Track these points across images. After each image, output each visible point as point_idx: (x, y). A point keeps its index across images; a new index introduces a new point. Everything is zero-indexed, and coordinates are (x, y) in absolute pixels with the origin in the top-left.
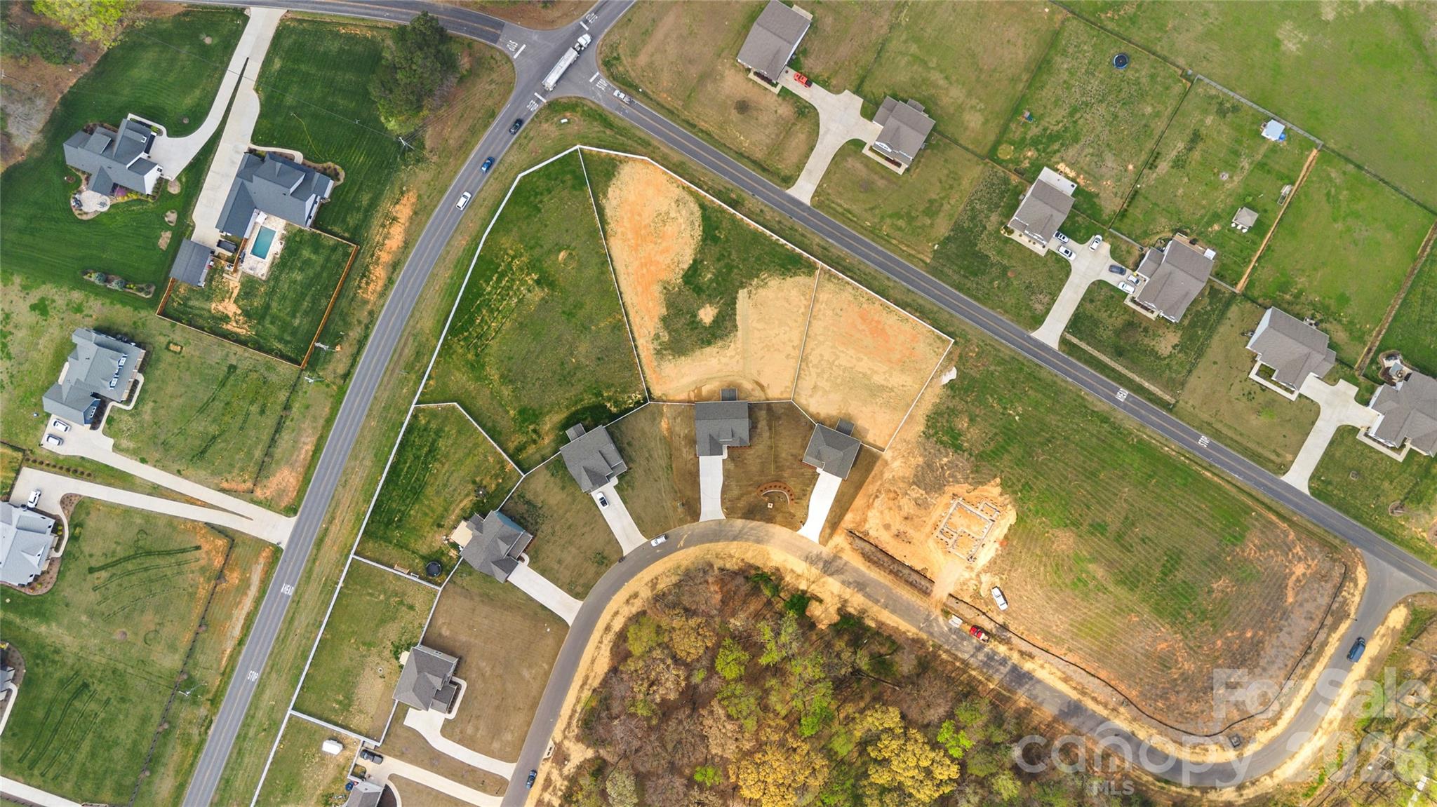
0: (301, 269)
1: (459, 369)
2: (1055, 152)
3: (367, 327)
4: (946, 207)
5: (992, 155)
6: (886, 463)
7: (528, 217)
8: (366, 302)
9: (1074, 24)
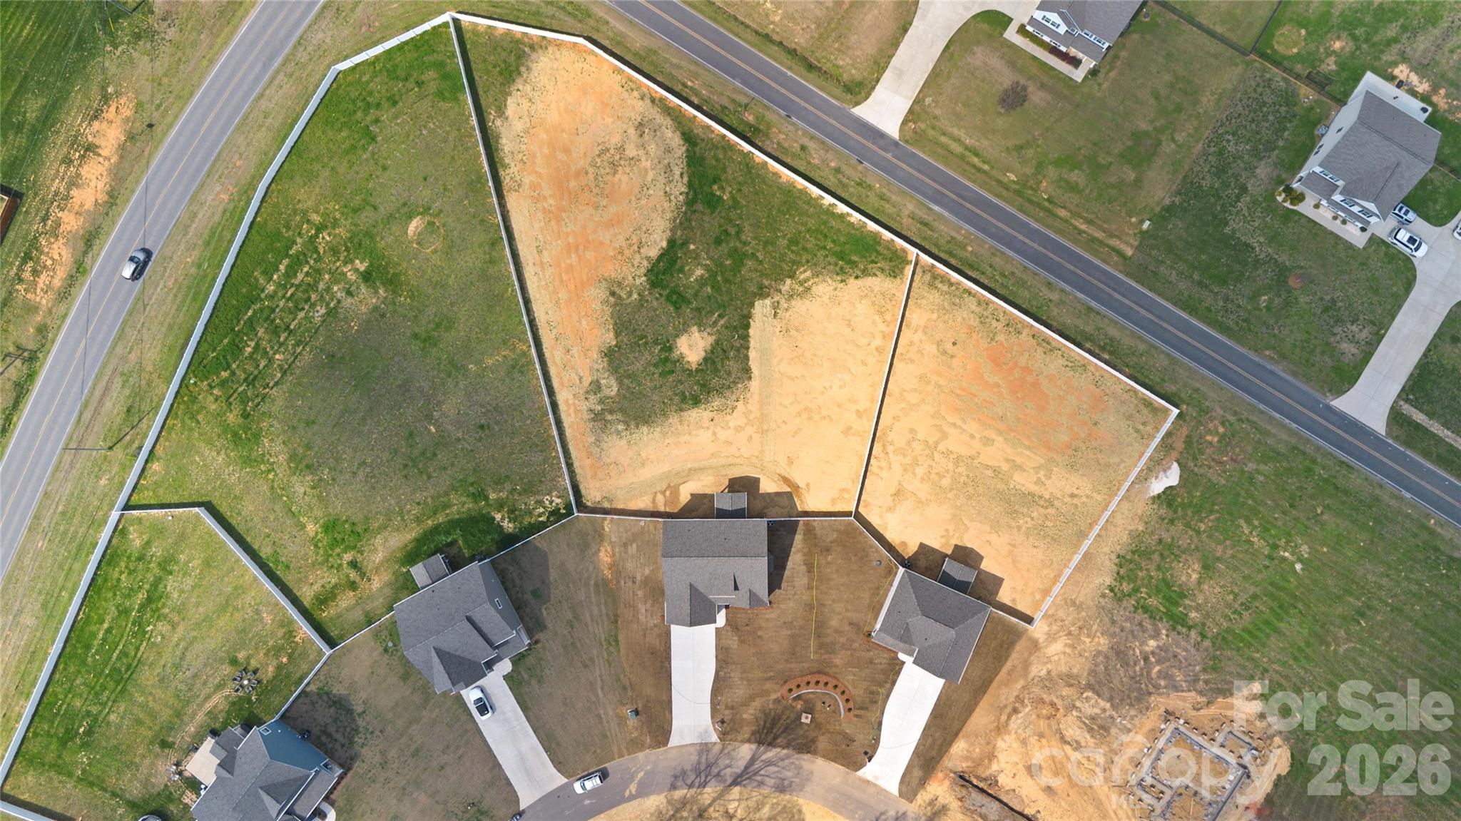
1: (209, 442)
2: (1389, 43)
3: (33, 357)
4: (1168, 148)
5: (1261, 47)
6: (1035, 646)
7: (351, 150)
8: (31, 309)
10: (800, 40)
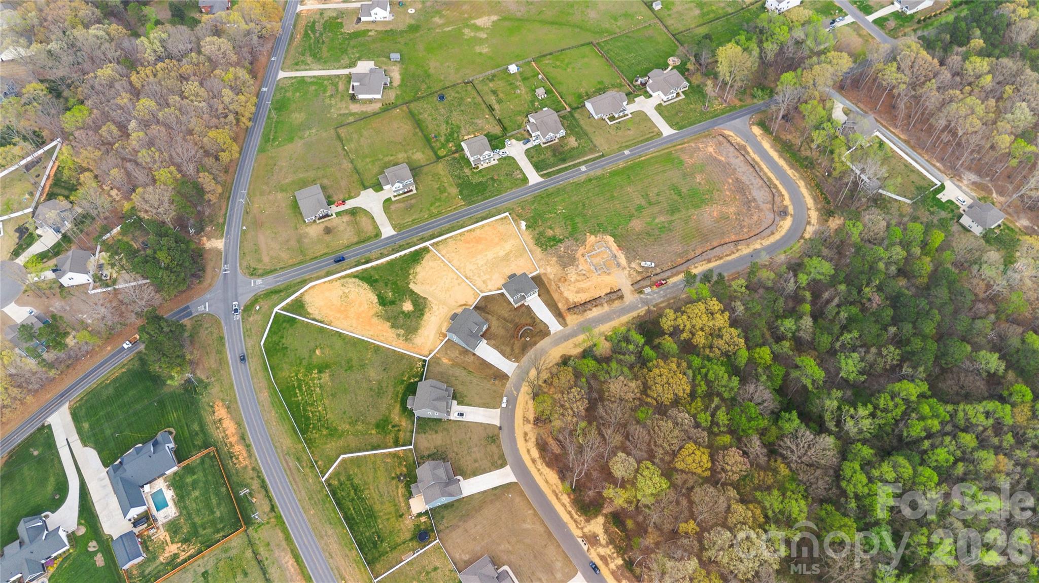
0: (194, 489)
1: (326, 443)
2: (458, 136)
3: (259, 477)
4: (446, 185)
5: (439, 158)
6: (545, 274)
7: (284, 355)
8: (246, 466)
9: (412, 105)
10: (355, 240)
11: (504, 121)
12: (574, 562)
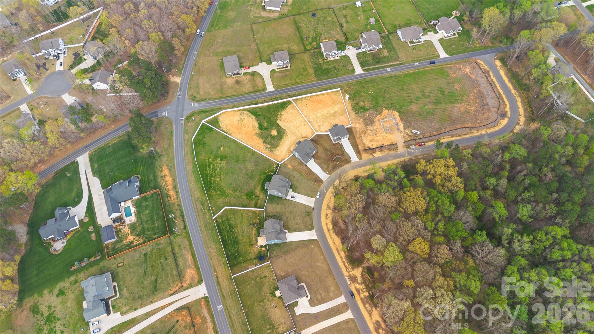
0: (146, 209)
1: (218, 199)
2: (319, 39)
3: (180, 210)
4: (307, 67)
5: (306, 50)
6: (355, 128)
7: (204, 147)
8: (175, 203)
9: (296, 17)
10: (252, 90)
11: (347, 34)
12: (341, 289)
